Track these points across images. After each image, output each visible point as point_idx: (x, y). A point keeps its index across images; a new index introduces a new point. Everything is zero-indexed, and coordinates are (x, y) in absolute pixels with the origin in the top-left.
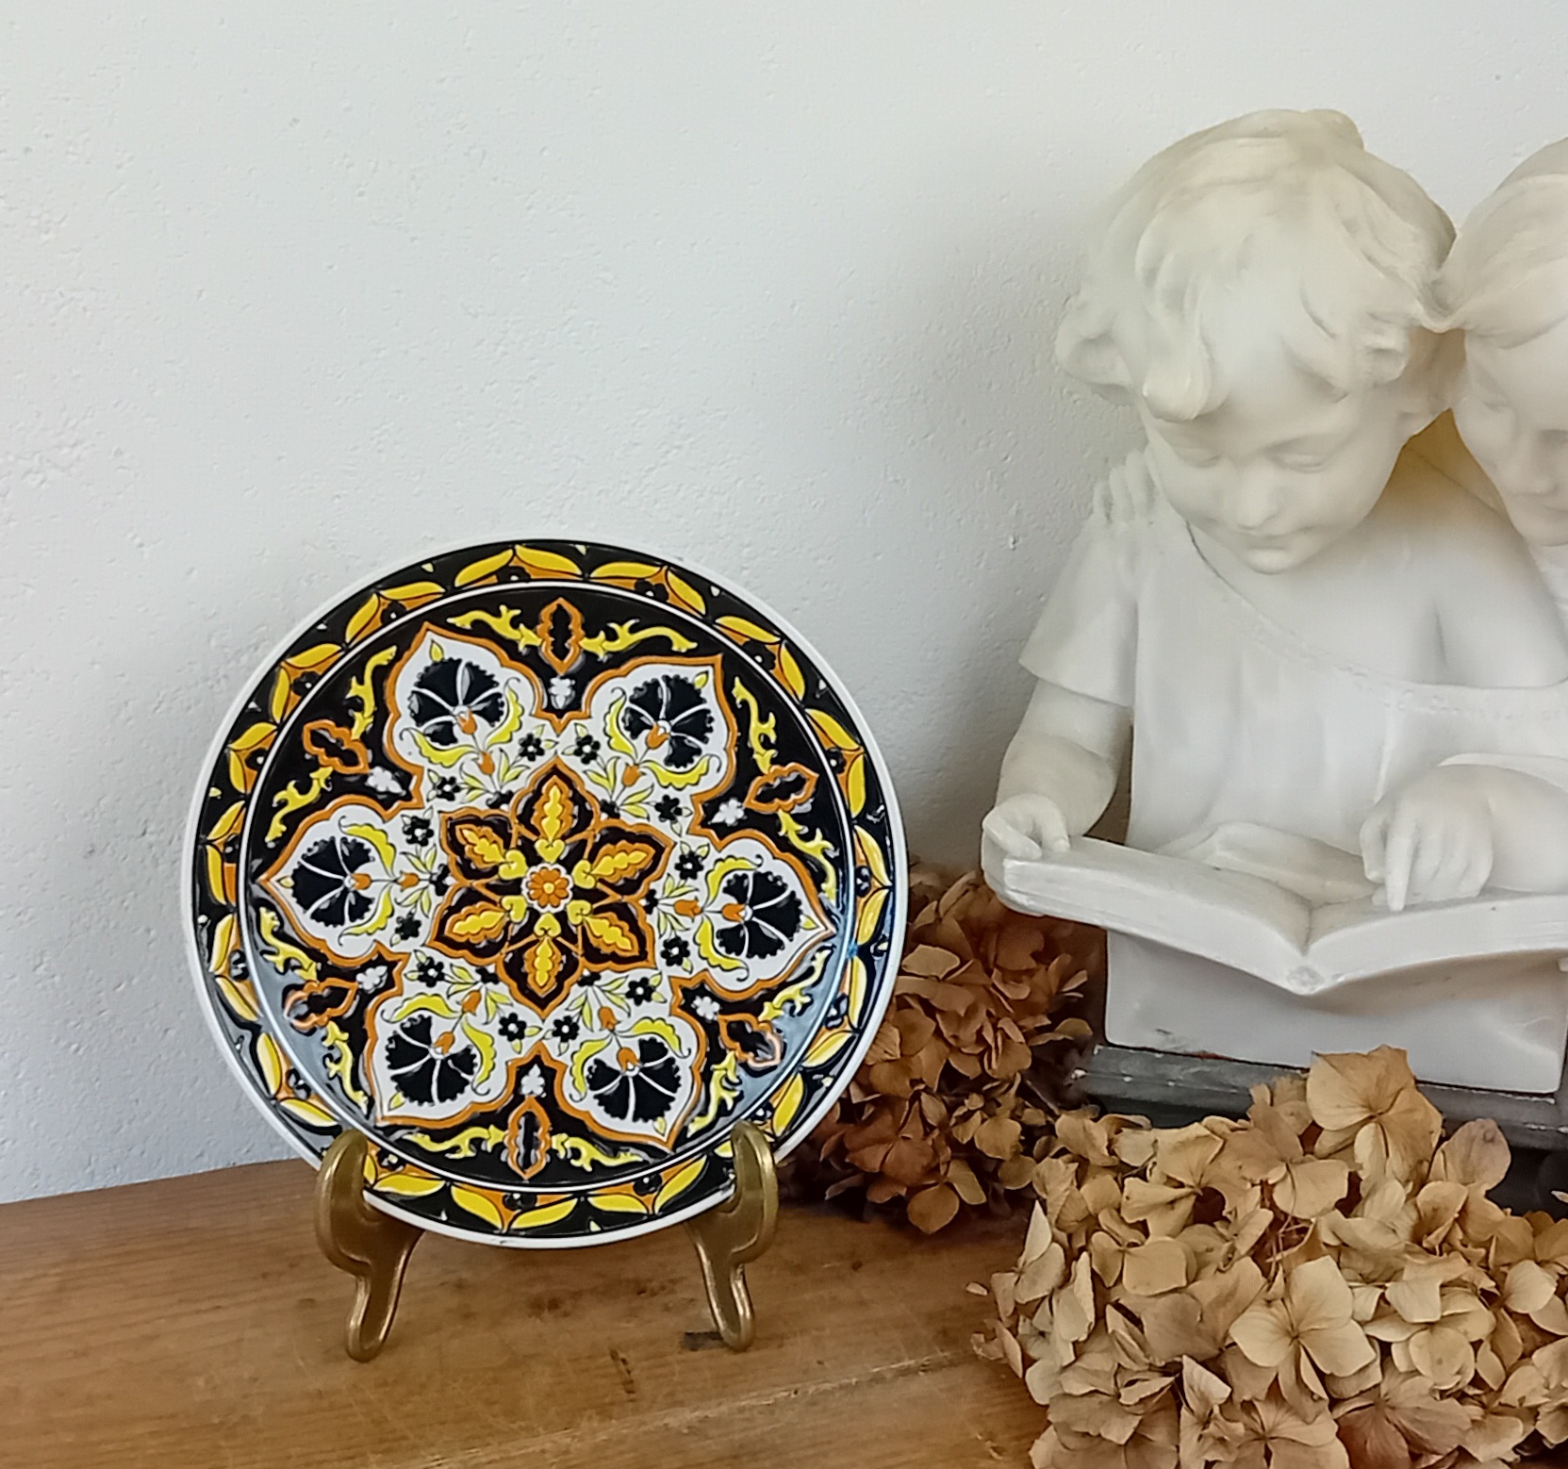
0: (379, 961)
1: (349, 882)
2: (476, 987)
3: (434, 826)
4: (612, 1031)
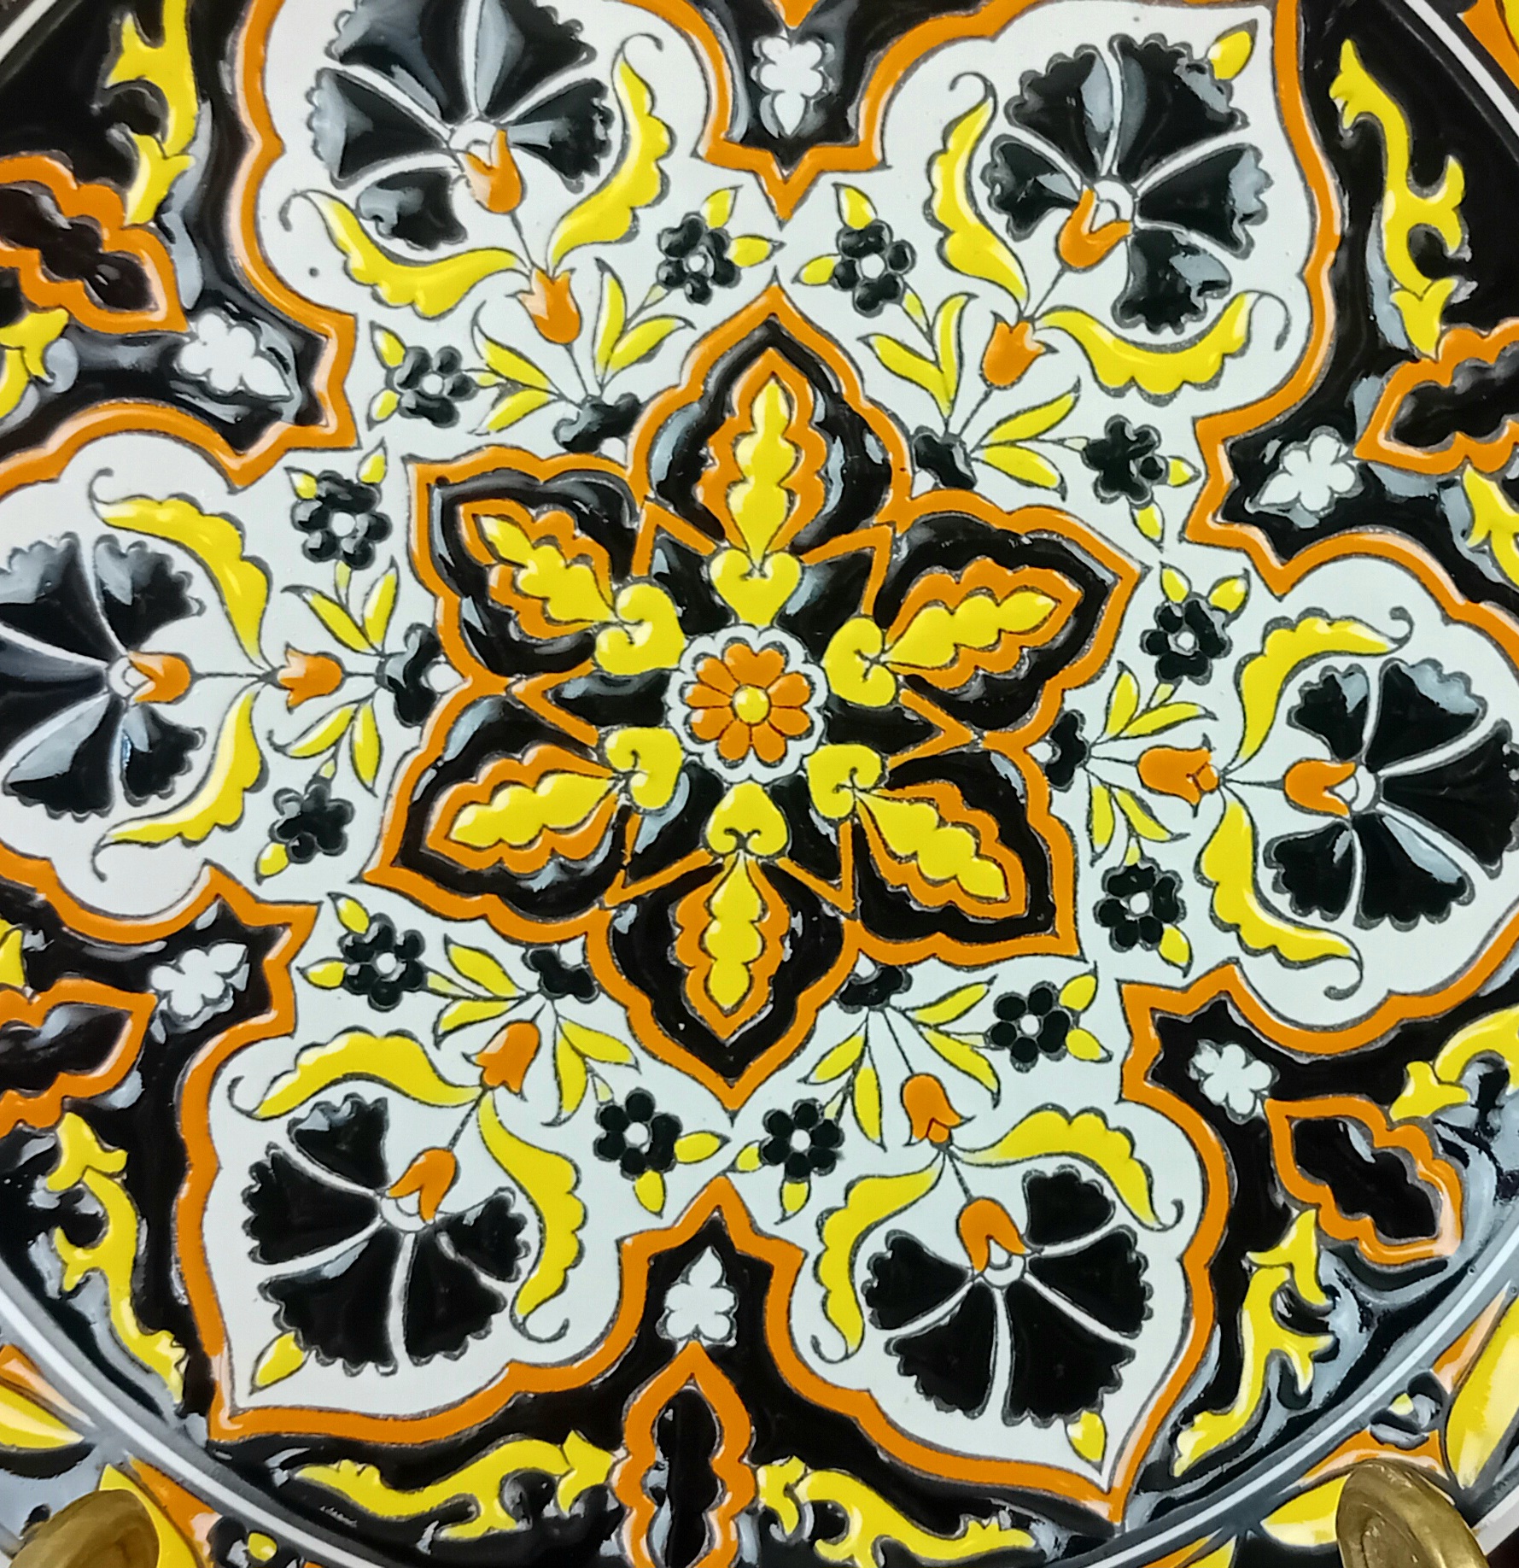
0: (226, 928)
1: (123, 676)
2: (525, 1011)
3: (394, 502)
4: (945, 1147)
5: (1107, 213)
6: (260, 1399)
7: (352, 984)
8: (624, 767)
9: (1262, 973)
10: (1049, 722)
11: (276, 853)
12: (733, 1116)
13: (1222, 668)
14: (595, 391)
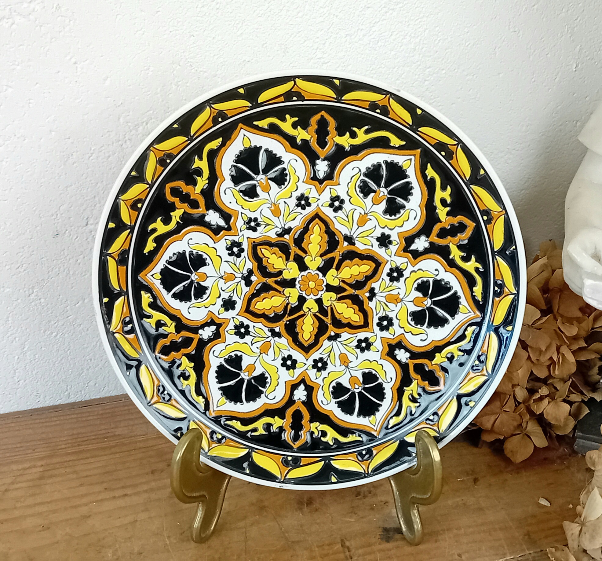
0: (212, 323)
1: (194, 277)
2: (268, 340)
3: (245, 246)
4: (347, 367)
5: (382, 194)
6: (218, 409)
7: (236, 334)
8: (288, 296)
9: (408, 336)
10: (369, 289)
11: (223, 309)
12: (307, 360)
13: (402, 279)
14: (283, 226)
